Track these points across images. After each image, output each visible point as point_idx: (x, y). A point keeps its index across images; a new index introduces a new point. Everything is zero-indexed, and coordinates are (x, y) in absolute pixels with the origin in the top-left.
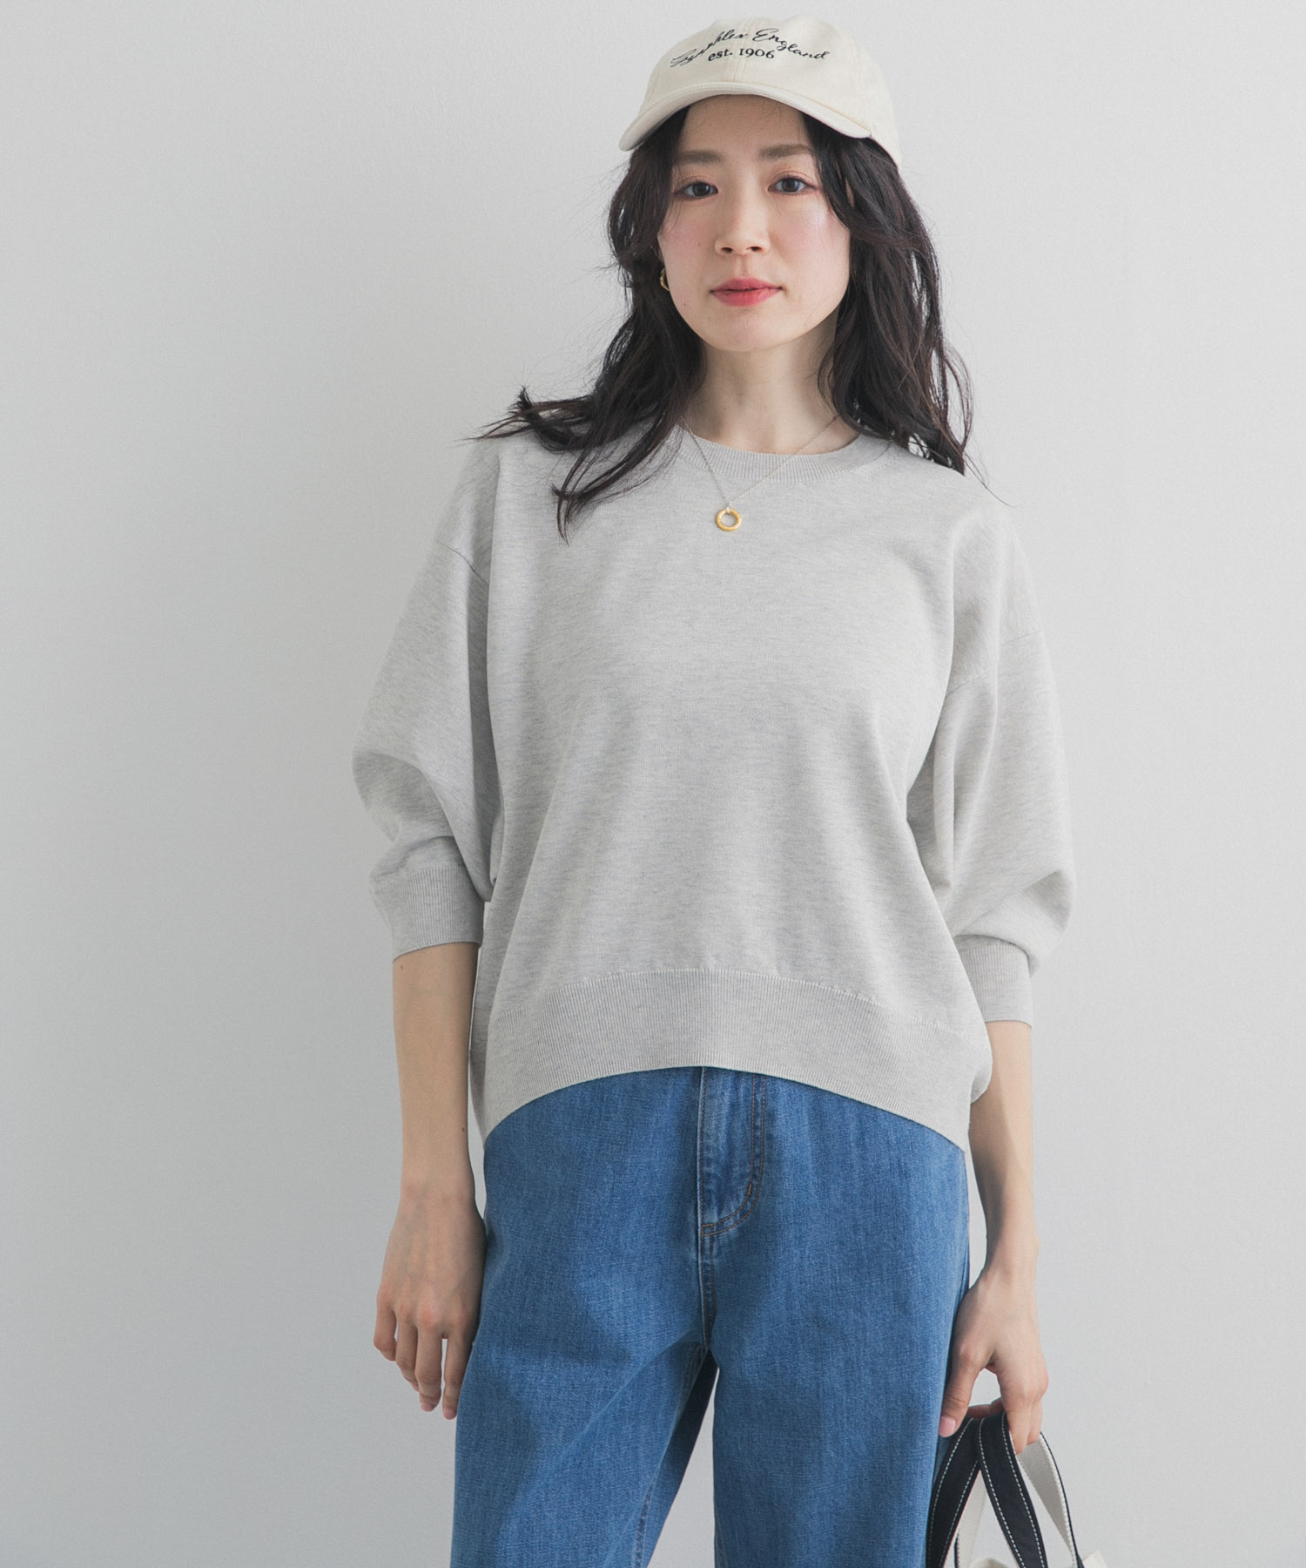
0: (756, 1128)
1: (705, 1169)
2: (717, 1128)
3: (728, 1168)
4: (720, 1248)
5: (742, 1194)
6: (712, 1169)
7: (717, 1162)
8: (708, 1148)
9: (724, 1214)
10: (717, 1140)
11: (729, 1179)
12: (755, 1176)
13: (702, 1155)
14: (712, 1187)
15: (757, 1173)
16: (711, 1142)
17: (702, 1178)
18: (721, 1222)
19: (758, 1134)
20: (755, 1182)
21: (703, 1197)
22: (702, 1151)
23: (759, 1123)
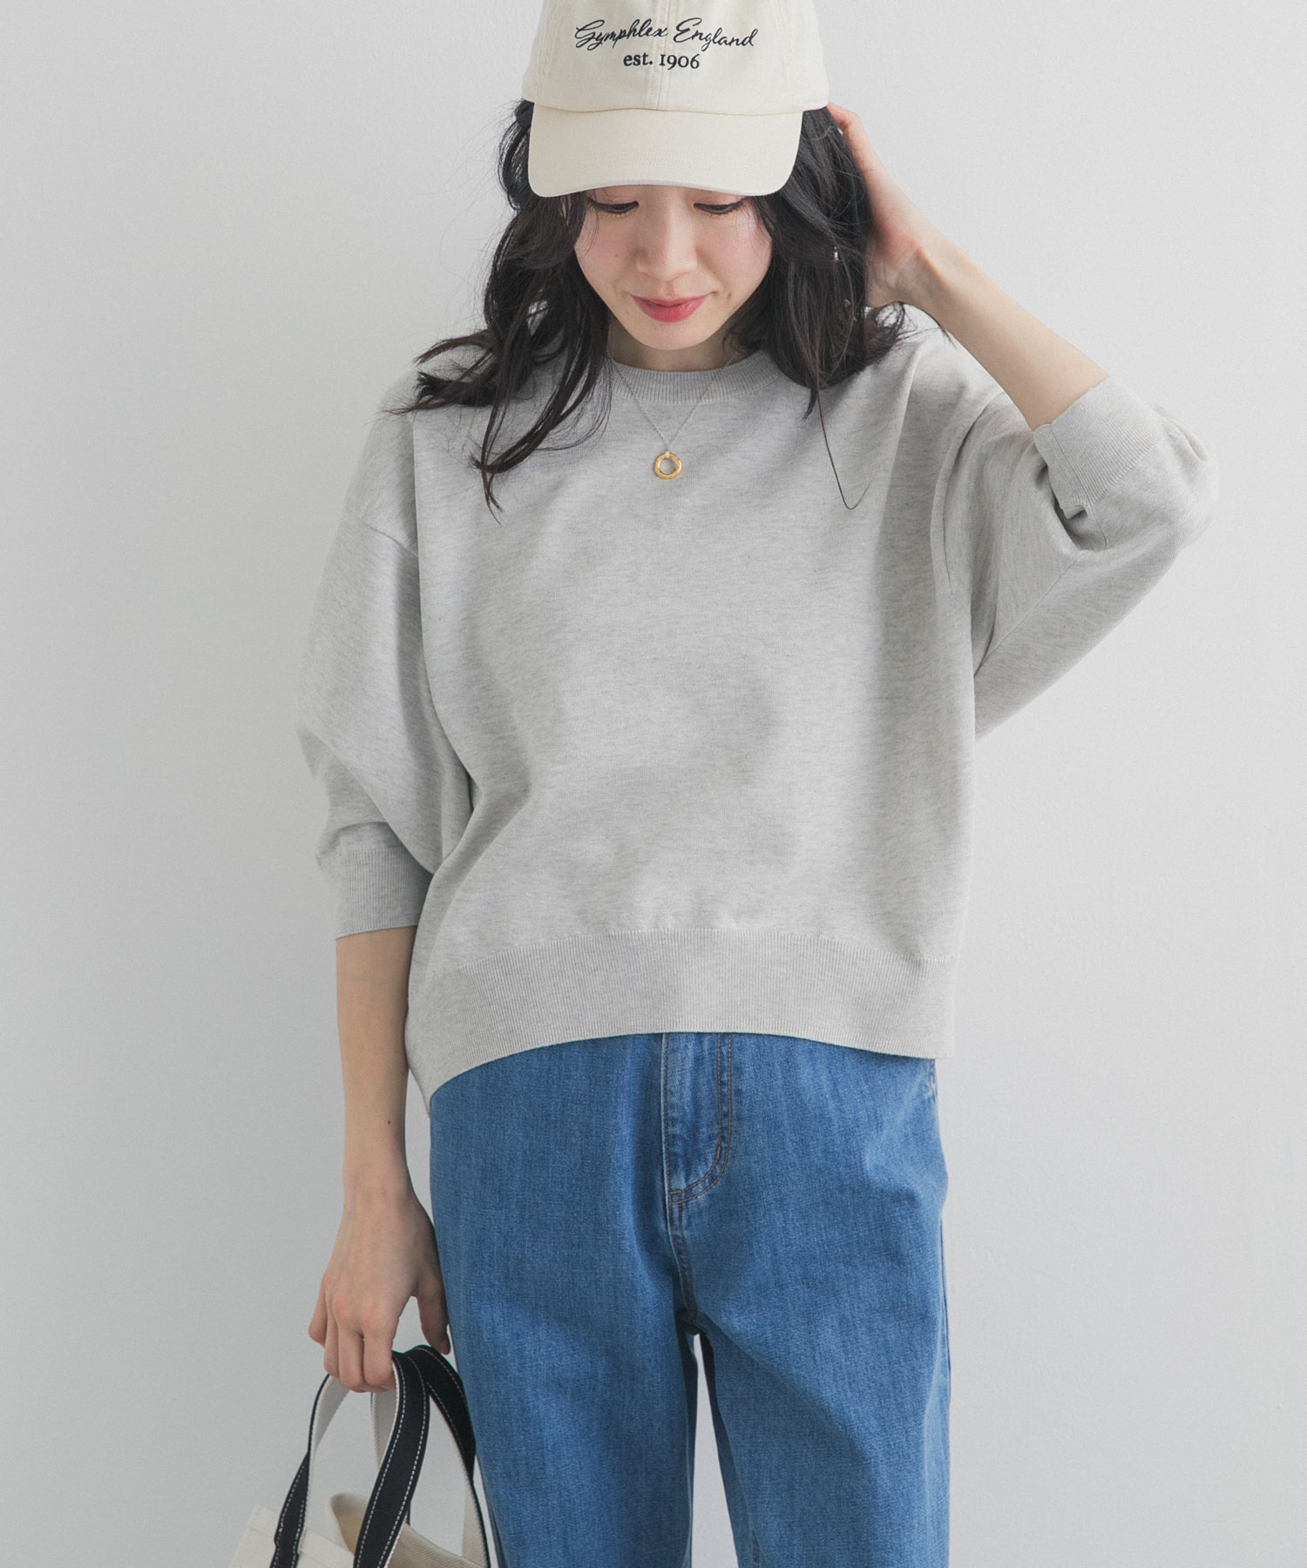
0: (722, 1084)
1: (670, 1129)
2: (681, 1084)
3: (695, 1128)
4: (689, 1217)
5: (710, 1157)
6: (677, 1130)
7: (682, 1122)
8: (672, 1107)
9: (693, 1180)
10: (681, 1098)
11: (696, 1140)
12: (723, 1138)
13: (666, 1115)
14: (678, 1150)
15: (726, 1135)
16: (675, 1100)
17: (667, 1140)
18: (689, 1188)
19: (725, 1090)
20: (723, 1145)
21: (669, 1162)
22: (666, 1110)
23: (725, 1078)
